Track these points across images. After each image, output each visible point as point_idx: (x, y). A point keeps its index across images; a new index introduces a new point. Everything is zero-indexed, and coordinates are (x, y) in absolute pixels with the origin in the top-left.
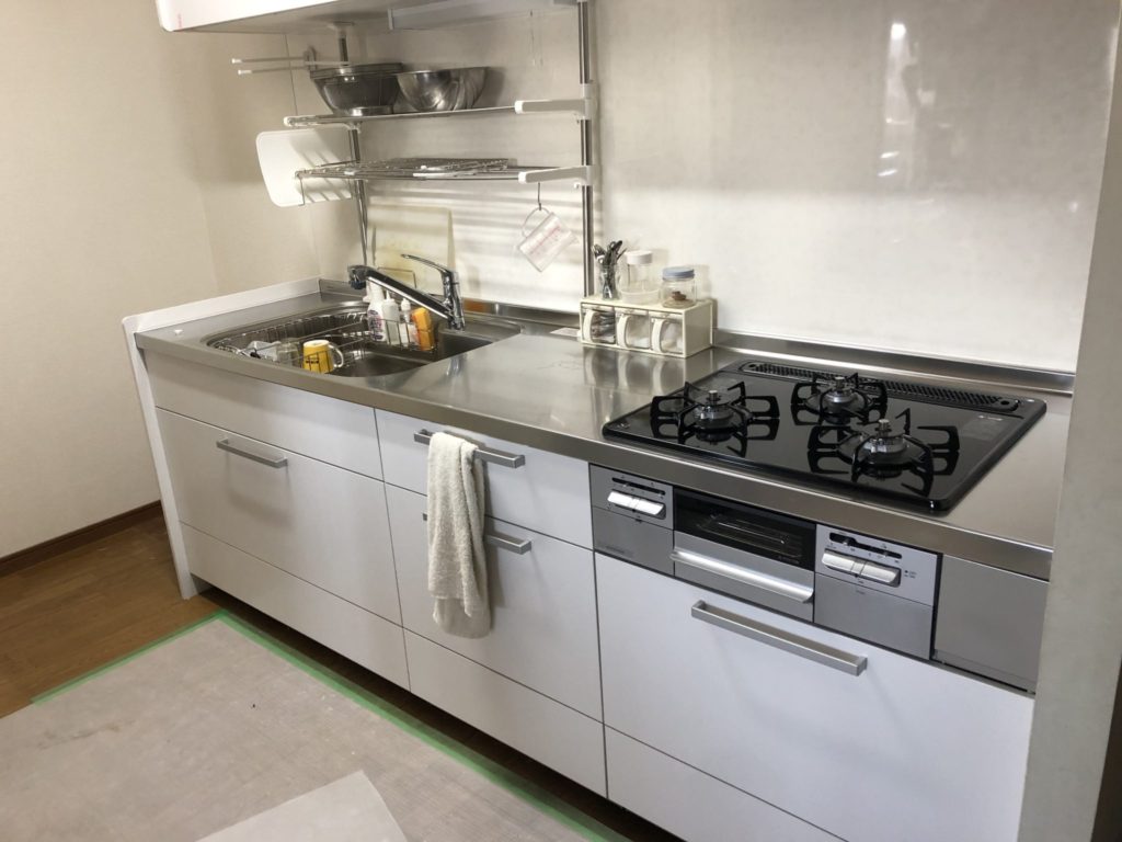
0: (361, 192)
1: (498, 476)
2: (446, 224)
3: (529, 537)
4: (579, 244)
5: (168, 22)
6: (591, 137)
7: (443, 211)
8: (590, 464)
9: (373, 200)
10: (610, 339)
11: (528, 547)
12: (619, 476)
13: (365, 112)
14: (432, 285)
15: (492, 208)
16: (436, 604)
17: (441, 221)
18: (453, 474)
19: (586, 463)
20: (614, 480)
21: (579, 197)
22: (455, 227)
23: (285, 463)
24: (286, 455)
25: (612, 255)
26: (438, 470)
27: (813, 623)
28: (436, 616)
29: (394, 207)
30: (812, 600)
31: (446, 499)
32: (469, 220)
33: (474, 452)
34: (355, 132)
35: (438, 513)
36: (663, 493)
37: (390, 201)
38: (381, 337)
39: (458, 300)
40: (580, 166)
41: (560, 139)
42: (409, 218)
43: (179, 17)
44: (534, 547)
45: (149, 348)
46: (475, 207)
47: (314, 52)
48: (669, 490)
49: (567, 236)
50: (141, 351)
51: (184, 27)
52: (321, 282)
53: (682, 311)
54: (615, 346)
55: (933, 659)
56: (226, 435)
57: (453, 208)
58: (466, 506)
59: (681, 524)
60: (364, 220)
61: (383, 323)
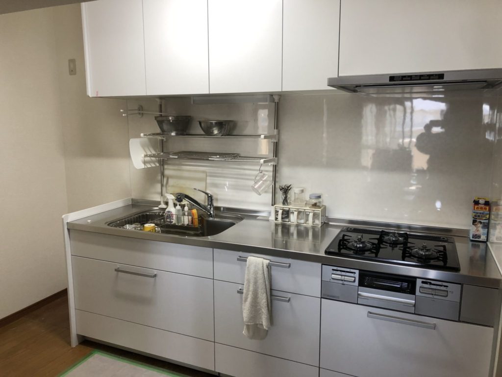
0: (163, 163)
1: (275, 272)
2: (205, 176)
3: (290, 295)
4: (270, 183)
5: (91, 93)
6: (276, 149)
7: (204, 172)
8: (322, 264)
9: (166, 167)
10: (287, 220)
11: (289, 300)
12: (335, 268)
14: (201, 198)
15: (226, 171)
16: (245, 327)
17: (203, 175)
18: (260, 272)
19: (320, 264)
20: (333, 270)
21: (271, 169)
22: (208, 178)
23: (155, 276)
24: (155, 272)
25: (286, 190)
26: (252, 271)
27: (414, 314)
28: (245, 332)
29: (180, 170)
30: (415, 306)
31: (256, 283)
32: (213, 175)
33: (269, 263)
34: (162, 140)
35: (251, 288)
36: (355, 273)
37: (176, 167)
38: (172, 222)
39: (213, 206)
40: (272, 158)
41: (264, 147)
42: (186, 174)
43: (97, 92)
44: (291, 300)
45: (73, 229)
46: (219, 171)
48: (357, 272)
49: (268, 182)
50: (68, 230)
51: (99, 96)
52: (132, 200)
53: (320, 210)
54: (290, 223)
55: (459, 321)
56: (118, 266)
57: (207, 171)
58: (266, 285)
59: (361, 284)
60: (163, 174)
61: (174, 216)
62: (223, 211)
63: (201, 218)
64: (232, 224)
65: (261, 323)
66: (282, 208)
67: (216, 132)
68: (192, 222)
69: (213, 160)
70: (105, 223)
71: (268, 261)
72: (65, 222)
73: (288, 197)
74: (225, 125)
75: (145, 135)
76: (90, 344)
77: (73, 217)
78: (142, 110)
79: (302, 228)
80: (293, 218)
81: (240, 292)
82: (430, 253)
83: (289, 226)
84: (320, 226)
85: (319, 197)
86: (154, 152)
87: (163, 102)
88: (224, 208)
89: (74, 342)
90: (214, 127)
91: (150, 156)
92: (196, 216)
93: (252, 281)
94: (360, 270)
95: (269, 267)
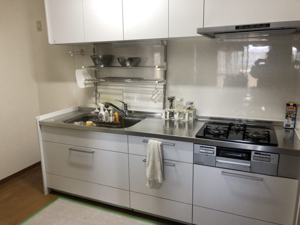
0: (96, 84)
1: (165, 149)
3: (174, 162)
4: (162, 96)
5: (51, 42)
6: (165, 75)
7: (121, 89)
8: (194, 143)
9: (98, 87)
10: (172, 118)
11: (174, 165)
12: (202, 146)
13: (104, 66)
14: (120, 106)
15: (135, 89)
16: (148, 182)
17: (121, 92)
18: (156, 149)
19: (193, 143)
20: (201, 147)
21: (162, 87)
22: (124, 93)
23: (93, 152)
24: (93, 150)
25: (172, 100)
26: (151, 148)
27: (250, 172)
28: (147, 185)
29: (107, 89)
30: (250, 167)
31: (154, 155)
32: (127, 92)
33: (162, 143)
34: (96, 70)
35: (151, 158)
37: (104, 87)
38: (103, 120)
39: (127, 110)
40: (163, 80)
41: (158, 73)
42: (110, 91)
43: (55, 41)
44: (175, 165)
45: (42, 125)
46: (131, 89)
47: (83, 51)
48: (215, 148)
49: (161, 95)
50: (40, 125)
51: (56, 43)
52: (78, 107)
53: (192, 111)
54: (174, 119)
55: (277, 176)
56: (71, 147)
57: (123, 89)
58: (160, 156)
59: (218, 155)
60: (96, 91)
61: (104, 117)
62: (134, 113)
63: (120, 118)
64: (139, 121)
65: (157, 179)
66: (169, 111)
67: (128, 64)
68: (115, 120)
69: (127, 82)
70: (63, 121)
71: (161, 142)
72: (38, 121)
73: (173, 104)
74: (134, 60)
75: (85, 67)
76: (55, 193)
77: (42, 118)
78: (83, 52)
79: (182, 123)
80: (176, 117)
81: (145, 161)
82: (260, 136)
83: (174, 121)
84: (192, 121)
85: (192, 103)
86: (91, 78)
87: (96, 46)
88: (134, 111)
89: (46, 192)
90: (127, 61)
91: (88, 80)
92: (117, 117)
93: (152, 154)
94: (217, 147)
95: (162, 146)
